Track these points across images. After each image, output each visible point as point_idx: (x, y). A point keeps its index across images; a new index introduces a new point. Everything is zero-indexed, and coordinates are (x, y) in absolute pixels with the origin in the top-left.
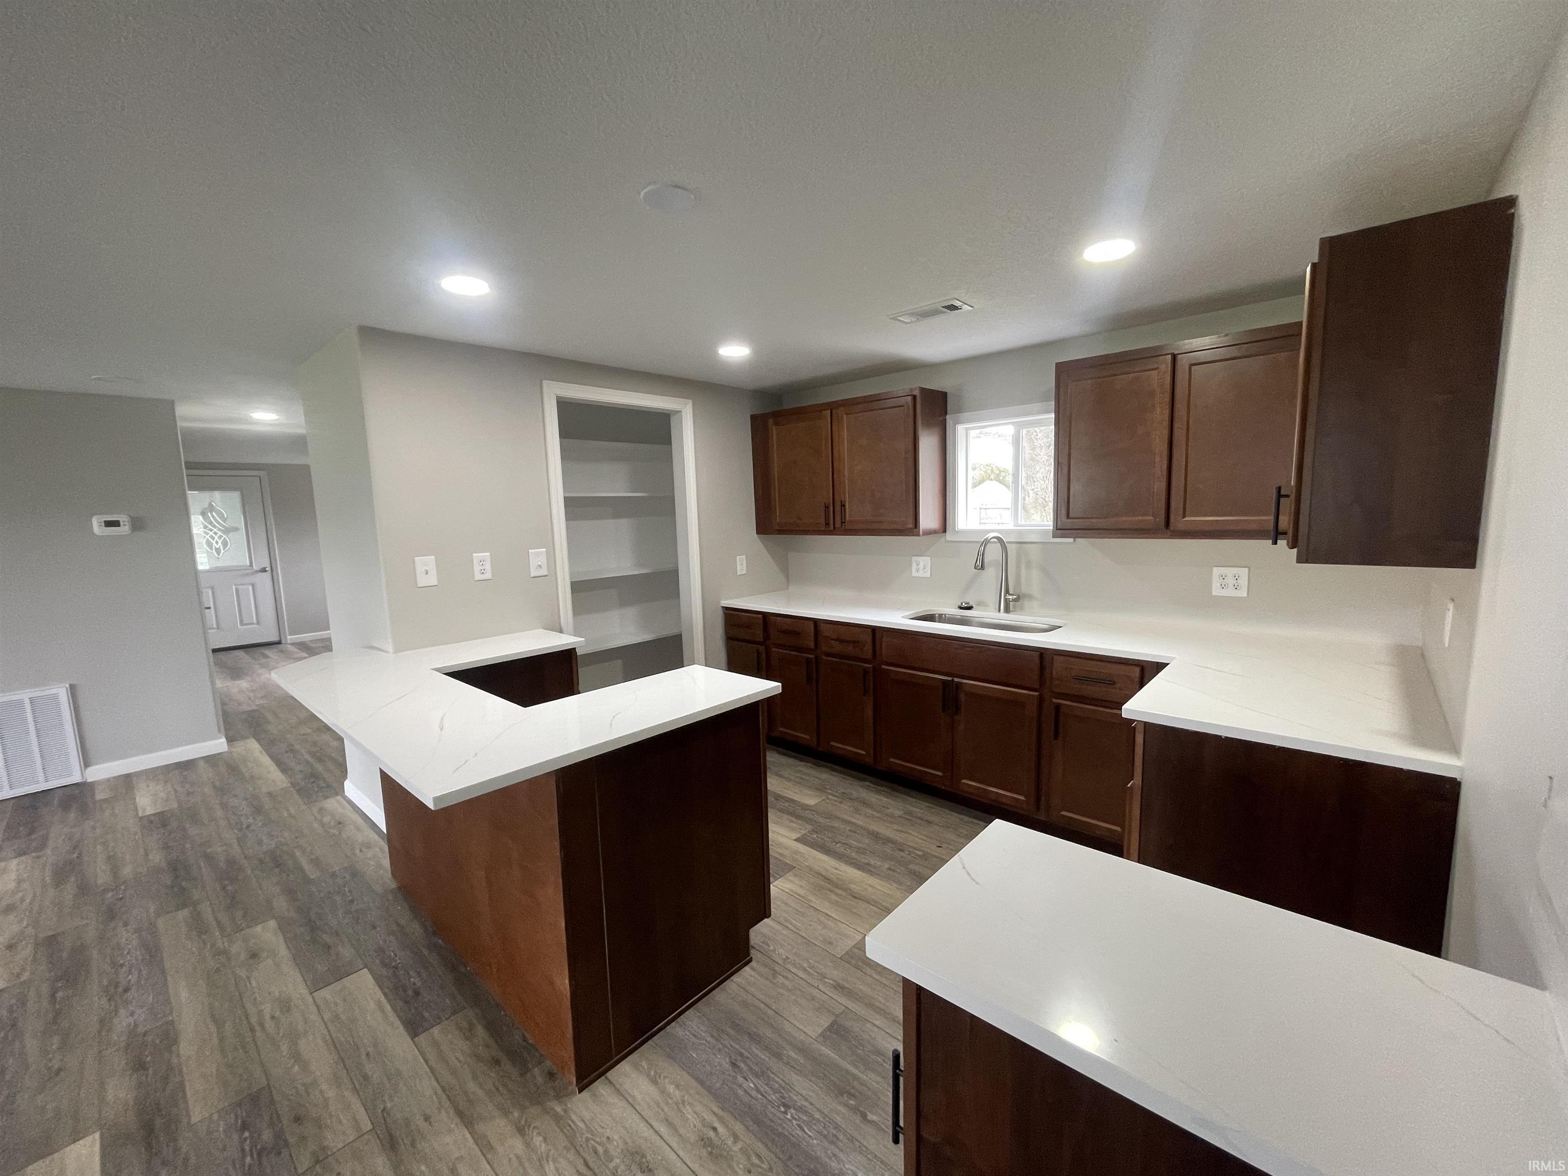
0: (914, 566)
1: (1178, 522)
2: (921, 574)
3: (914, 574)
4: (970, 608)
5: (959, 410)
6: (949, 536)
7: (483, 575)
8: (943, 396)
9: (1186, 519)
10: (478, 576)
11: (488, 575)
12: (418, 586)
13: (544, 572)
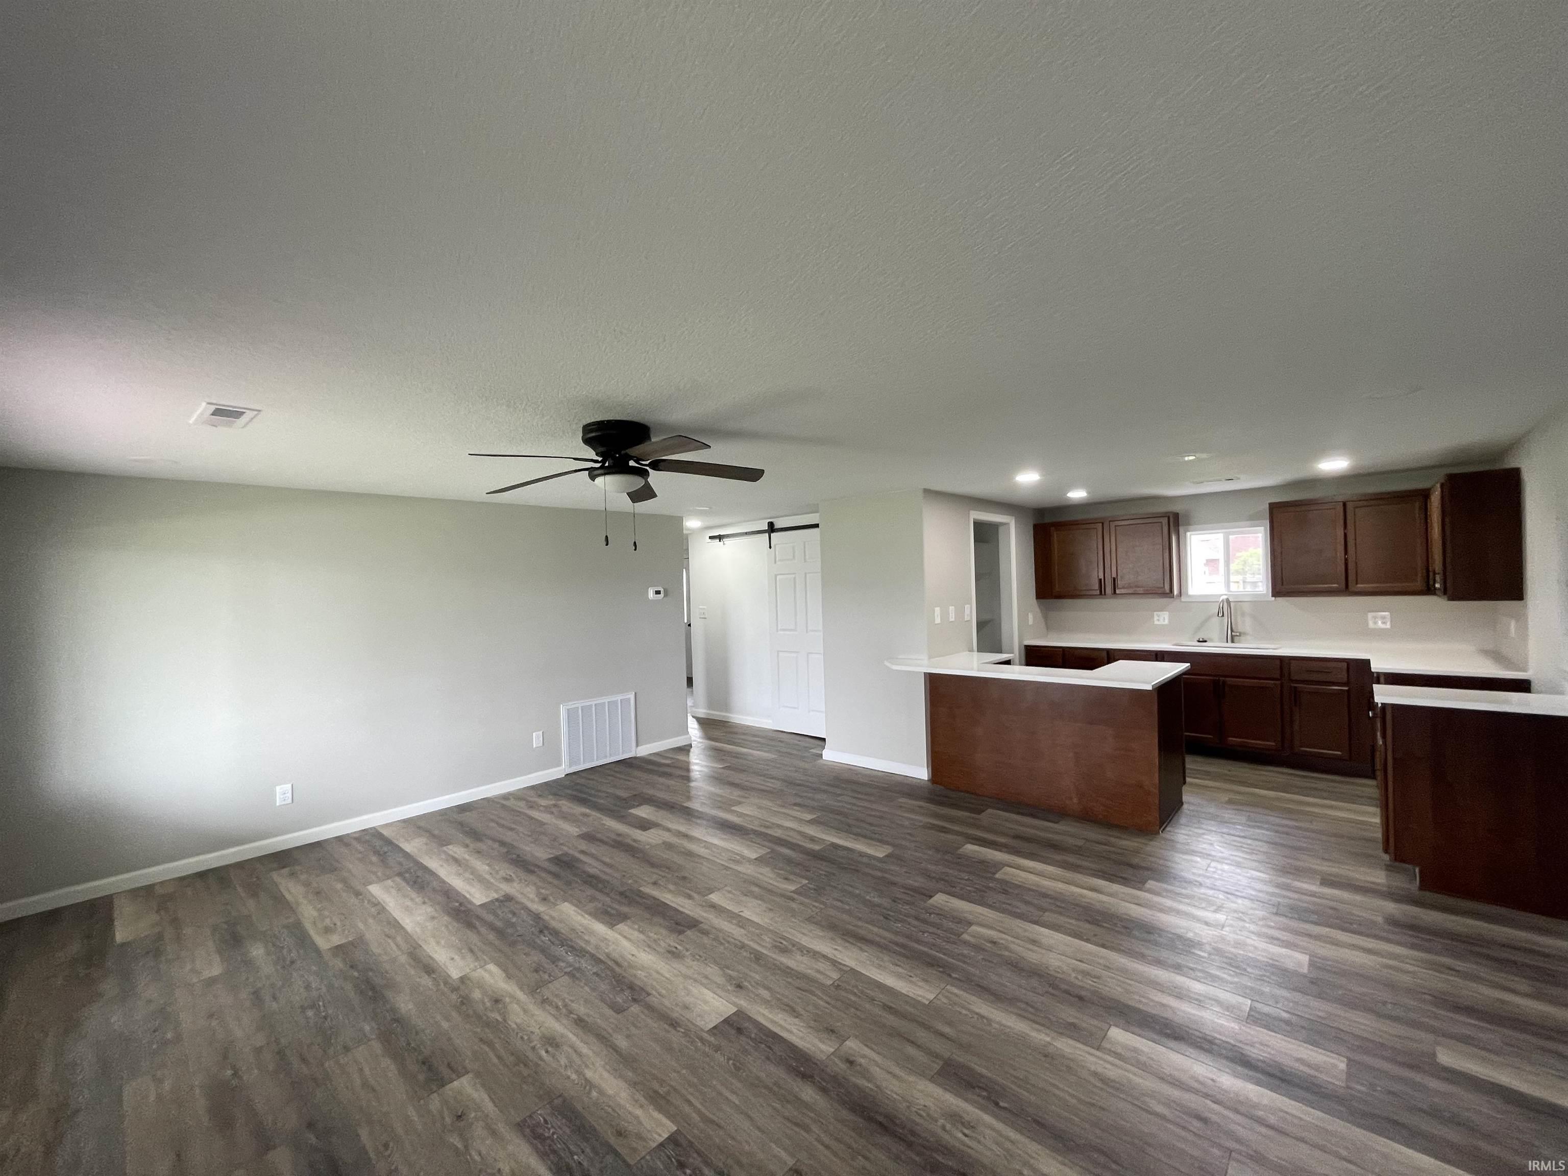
0: (1156, 618)
1: (1352, 587)
2: (1161, 622)
3: (1156, 622)
4: (1205, 641)
5: (1188, 524)
6: (1183, 599)
7: (952, 618)
8: (1176, 516)
9: (1359, 586)
13: (969, 618)
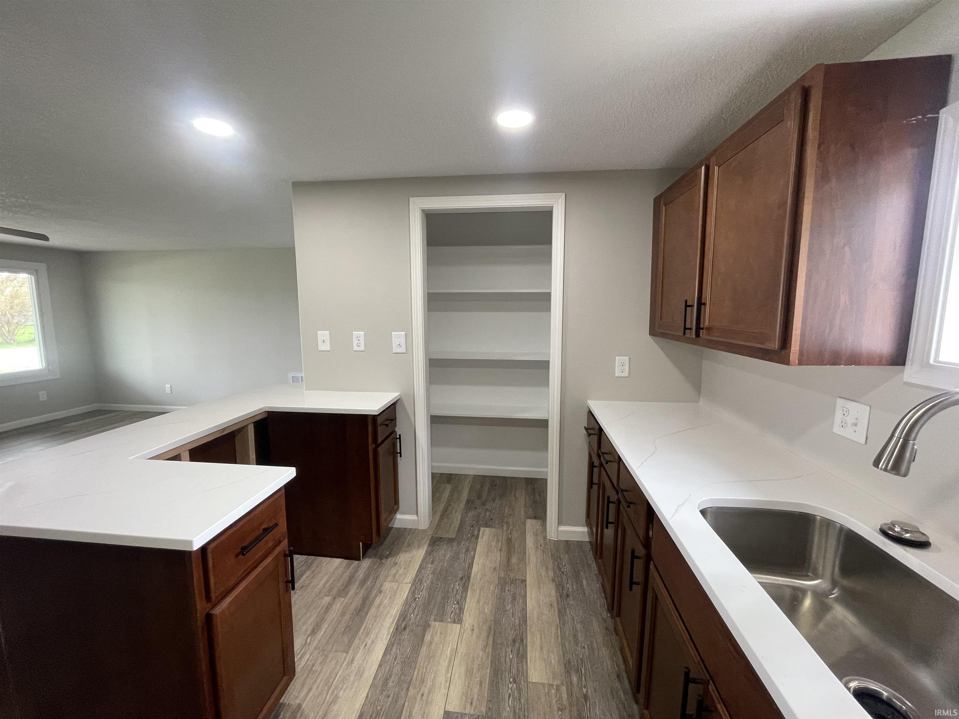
0: (838, 416)
2: (847, 433)
3: (837, 429)
7: (359, 347)
10: (356, 348)
11: (362, 348)
12: (319, 350)
13: (403, 350)
